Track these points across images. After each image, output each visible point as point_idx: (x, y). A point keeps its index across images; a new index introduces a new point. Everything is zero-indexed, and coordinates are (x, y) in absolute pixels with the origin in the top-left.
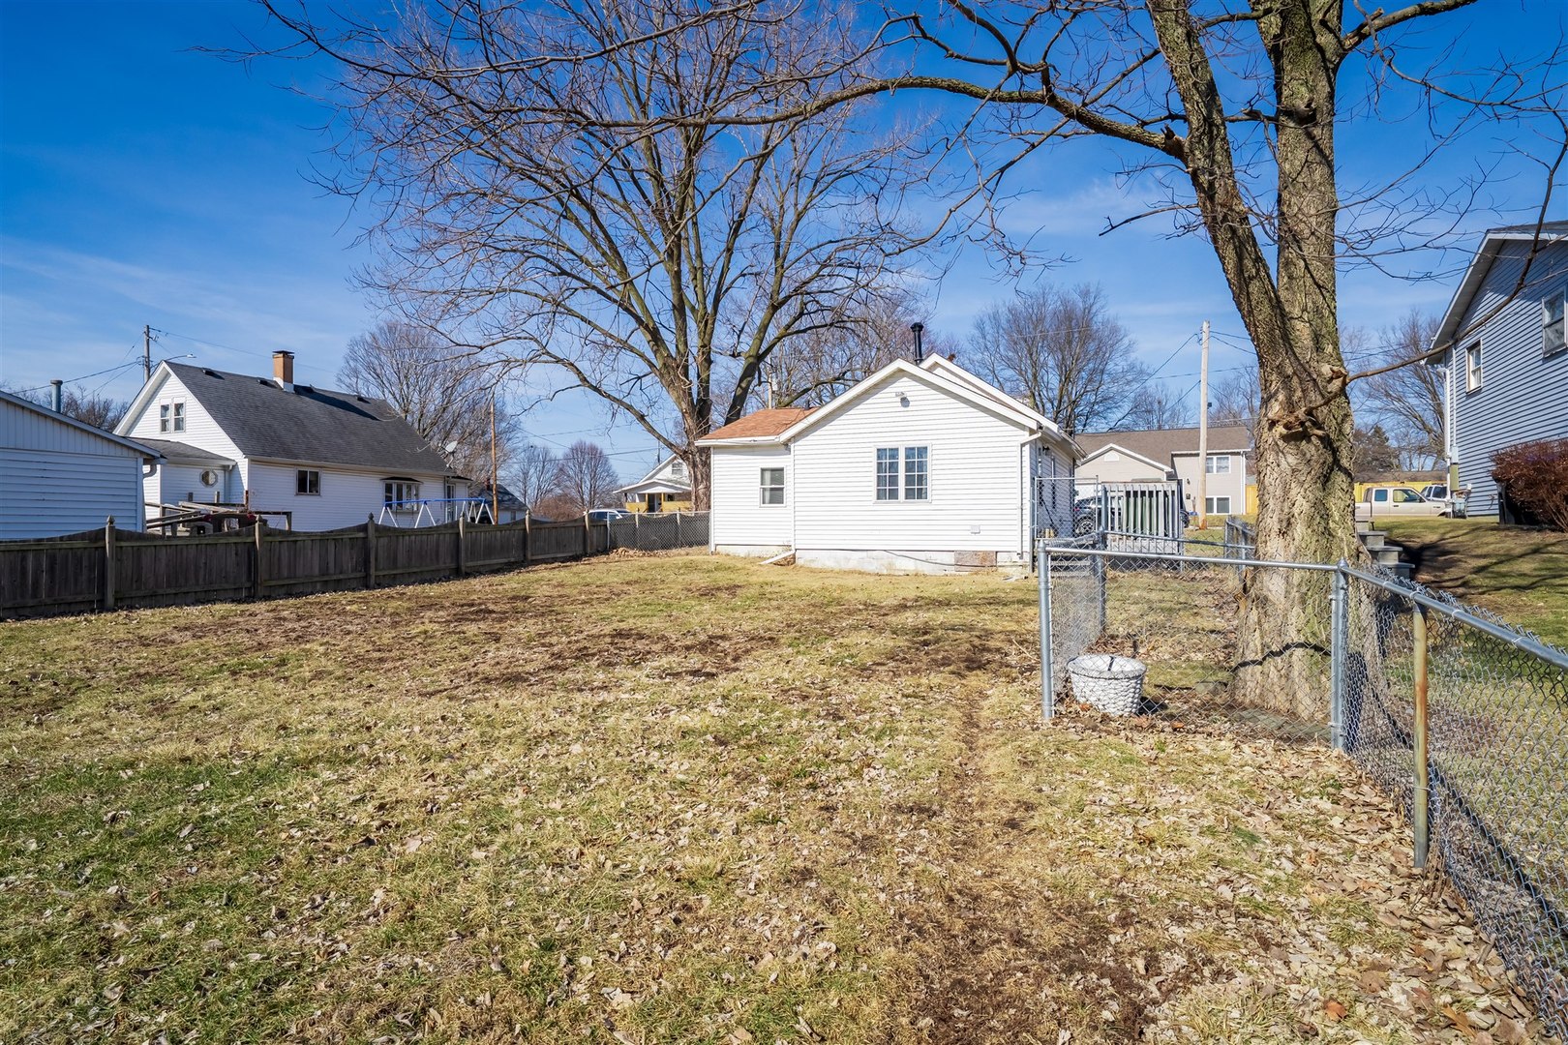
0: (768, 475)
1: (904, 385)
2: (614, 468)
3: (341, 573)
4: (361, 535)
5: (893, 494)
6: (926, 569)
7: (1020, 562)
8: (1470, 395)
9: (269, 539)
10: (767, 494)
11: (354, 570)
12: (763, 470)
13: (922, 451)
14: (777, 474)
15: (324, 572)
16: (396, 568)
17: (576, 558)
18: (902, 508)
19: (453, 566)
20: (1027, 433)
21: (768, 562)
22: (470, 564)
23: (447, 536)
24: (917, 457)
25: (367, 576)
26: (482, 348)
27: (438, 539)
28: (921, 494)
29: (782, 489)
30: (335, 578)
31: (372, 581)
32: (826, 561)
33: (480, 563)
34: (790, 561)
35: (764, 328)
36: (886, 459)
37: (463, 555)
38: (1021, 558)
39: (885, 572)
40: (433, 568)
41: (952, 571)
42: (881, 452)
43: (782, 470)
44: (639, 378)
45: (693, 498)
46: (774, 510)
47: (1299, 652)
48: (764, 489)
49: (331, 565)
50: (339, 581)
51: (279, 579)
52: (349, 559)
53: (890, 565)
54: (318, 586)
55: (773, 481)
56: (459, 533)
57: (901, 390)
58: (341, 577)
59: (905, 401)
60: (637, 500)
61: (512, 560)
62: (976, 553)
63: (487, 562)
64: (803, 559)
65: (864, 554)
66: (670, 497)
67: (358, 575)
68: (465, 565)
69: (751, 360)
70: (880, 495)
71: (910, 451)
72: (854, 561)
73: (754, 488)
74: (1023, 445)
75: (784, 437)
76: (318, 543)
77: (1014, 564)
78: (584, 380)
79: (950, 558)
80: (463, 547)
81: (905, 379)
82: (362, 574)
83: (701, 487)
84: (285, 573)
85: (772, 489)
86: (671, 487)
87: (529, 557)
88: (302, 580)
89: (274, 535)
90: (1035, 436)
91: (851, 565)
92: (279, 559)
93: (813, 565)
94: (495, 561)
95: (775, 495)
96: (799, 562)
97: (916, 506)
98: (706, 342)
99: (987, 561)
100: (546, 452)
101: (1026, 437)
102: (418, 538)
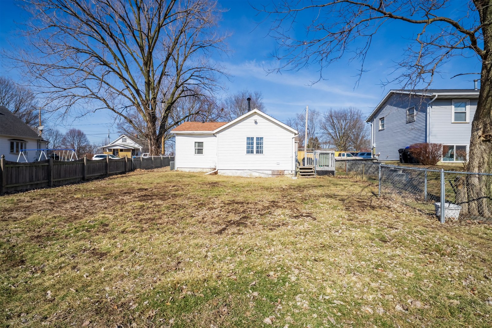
0: (197, 144)
1: (256, 117)
2: (88, 139)
3: (38, 181)
4: (47, 164)
5: (252, 152)
6: (262, 176)
7: (292, 173)
8: (380, 131)
9: (7, 166)
10: (197, 151)
11: (44, 179)
12: (195, 142)
13: (262, 138)
14: (200, 144)
15: (31, 180)
16: (60, 178)
17: (124, 173)
18: (255, 156)
19: (82, 176)
20: (294, 135)
21: (207, 174)
22: (88, 176)
23: (80, 165)
24: (260, 140)
25: (49, 182)
26: (65, 89)
27: (76, 166)
28: (261, 152)
29: (202, 149)
30: (36, 183)
31: (52, 183)
32: (229, 173)
33: (91, 175)
34: (216, 173)
35: (173, 94)
36: (250, 140)
37: (86, 172)
38: (292, 172)
39: (249, 177)
40: (74, 178)
41: (270, 176)
42: (248, 138)
43: (203, 143)
44: (126, 107)
45: (150, 151)
46: (199, 156)
47: (485, 199)
48: (196, 149)
49: (34, 177)
50: (37, 184)
51: (11, 184)
52: (41, 174)
53: (251, 175)
54: (29, 187)
55: (199, 146)
56: (84, 164)
57: (255, 119)
58: (39, 182)
59: (256, 123)
60: (108, 151)
61: (102, 174)
62: (278, 171)
63: (94, 175)
64: (220, 173)
65: (242, 171)
66: (121, 150)
67: (46, 181)
68: (87, 176)
69: (169, 104)
70: (248, 152)
71: (258, 138)
72: (238, 173)
73: (193, 148)
74: (293, 138)
75: (215, 132)
76: (28, 167)
77: (290, 174)
78: (108, 106)
79: (270, 172)
80: (86, 169)
81: (256, 115)
82: (47, 181)
83: (153, 147)
84: (14, 181)
85: (198, 149)
86: (123, 147)
87: (108, 173)
88: (22, 184)
89: (9, 164)
90: (297, 136)
91: (238, 175)
92: (11, 175)
93: (224, 175)
94: (96, 175)
95: (199, 151)
96: (219, 174)
97: (259, 156)
98: (155, 96)
99: (280, 174)
100: (57, 132)
101: (293, 136)
102: (69, 165)
